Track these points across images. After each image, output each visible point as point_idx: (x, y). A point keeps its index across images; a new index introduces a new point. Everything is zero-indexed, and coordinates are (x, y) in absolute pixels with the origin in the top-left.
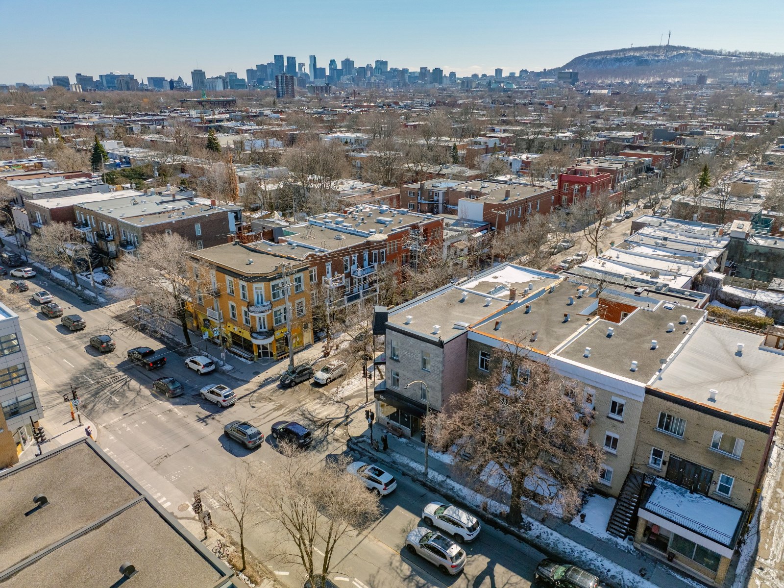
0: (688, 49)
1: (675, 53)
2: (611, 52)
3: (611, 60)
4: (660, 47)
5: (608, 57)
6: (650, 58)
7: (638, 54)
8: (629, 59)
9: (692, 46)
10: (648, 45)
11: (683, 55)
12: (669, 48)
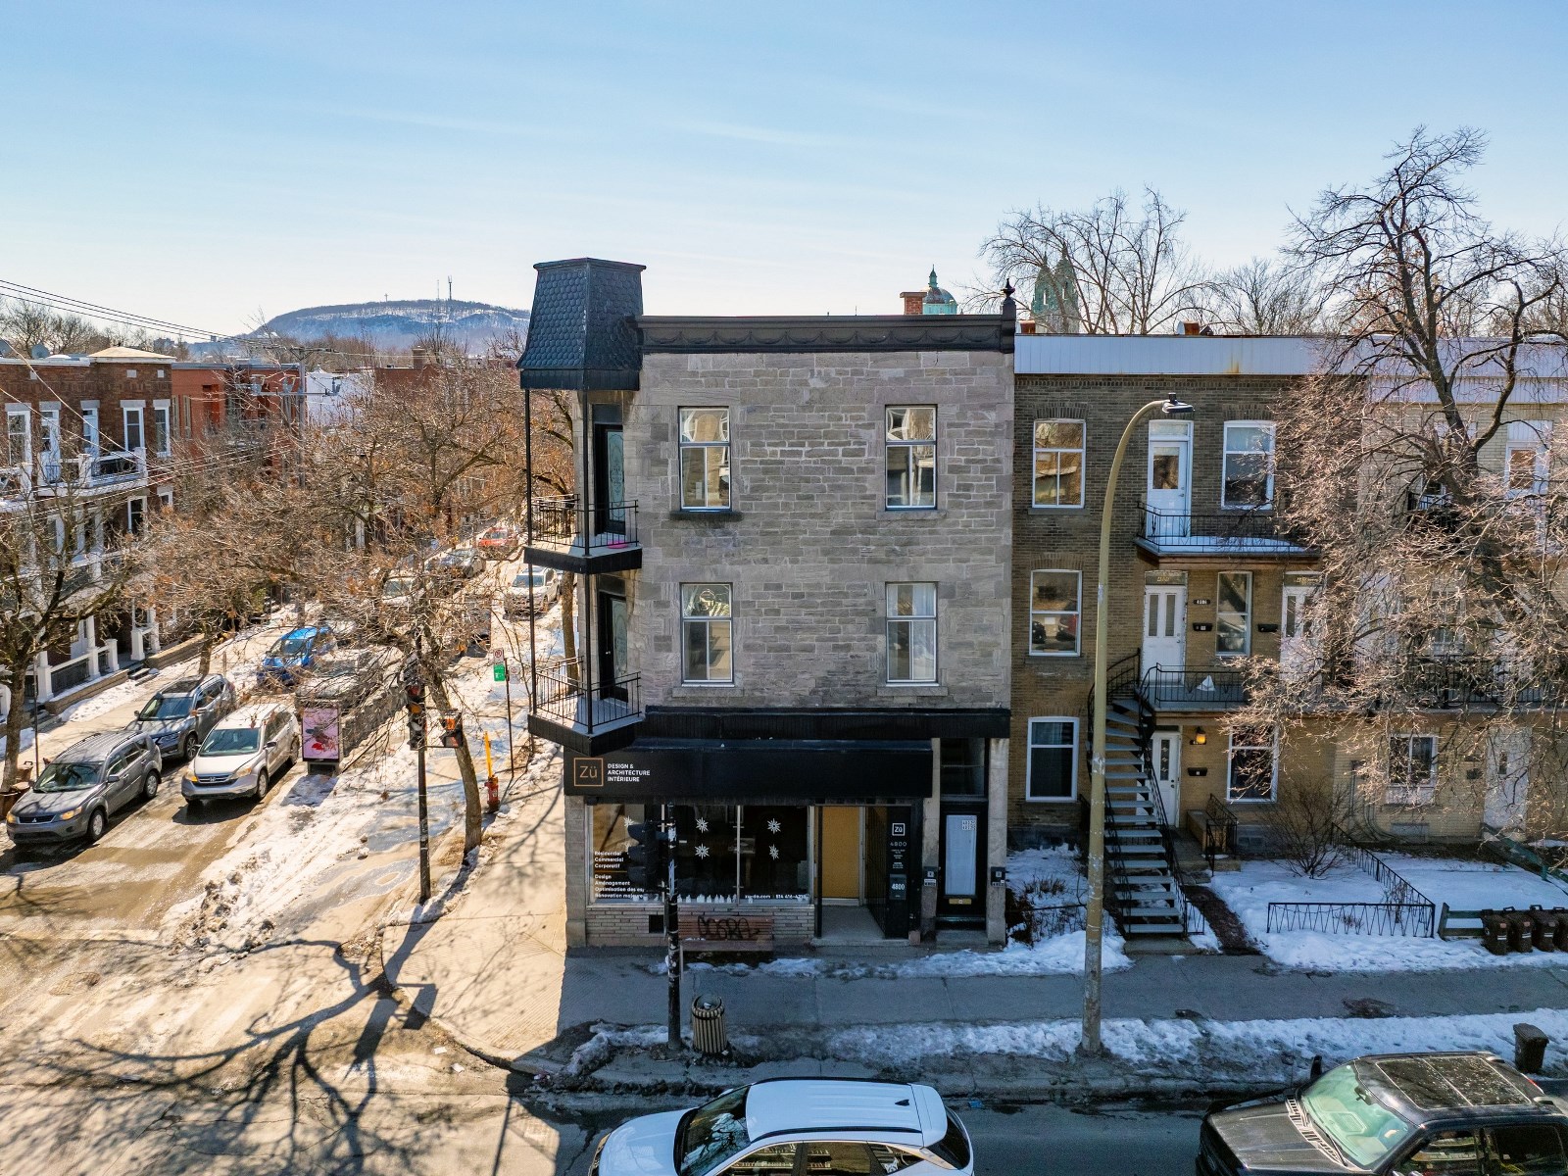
0: (487, 307)
1: (466, 314)
2: (349, 308)
3: (352, 321)
4: (438, 302)
5: (345, 315)
6: (425, 320)
7: (401, 313)
8: (387, 320)
9: (493, 304)
10: (416, 299)
11: (480, 317)
12: (453, 305)
